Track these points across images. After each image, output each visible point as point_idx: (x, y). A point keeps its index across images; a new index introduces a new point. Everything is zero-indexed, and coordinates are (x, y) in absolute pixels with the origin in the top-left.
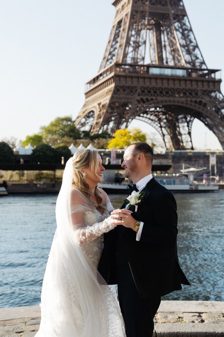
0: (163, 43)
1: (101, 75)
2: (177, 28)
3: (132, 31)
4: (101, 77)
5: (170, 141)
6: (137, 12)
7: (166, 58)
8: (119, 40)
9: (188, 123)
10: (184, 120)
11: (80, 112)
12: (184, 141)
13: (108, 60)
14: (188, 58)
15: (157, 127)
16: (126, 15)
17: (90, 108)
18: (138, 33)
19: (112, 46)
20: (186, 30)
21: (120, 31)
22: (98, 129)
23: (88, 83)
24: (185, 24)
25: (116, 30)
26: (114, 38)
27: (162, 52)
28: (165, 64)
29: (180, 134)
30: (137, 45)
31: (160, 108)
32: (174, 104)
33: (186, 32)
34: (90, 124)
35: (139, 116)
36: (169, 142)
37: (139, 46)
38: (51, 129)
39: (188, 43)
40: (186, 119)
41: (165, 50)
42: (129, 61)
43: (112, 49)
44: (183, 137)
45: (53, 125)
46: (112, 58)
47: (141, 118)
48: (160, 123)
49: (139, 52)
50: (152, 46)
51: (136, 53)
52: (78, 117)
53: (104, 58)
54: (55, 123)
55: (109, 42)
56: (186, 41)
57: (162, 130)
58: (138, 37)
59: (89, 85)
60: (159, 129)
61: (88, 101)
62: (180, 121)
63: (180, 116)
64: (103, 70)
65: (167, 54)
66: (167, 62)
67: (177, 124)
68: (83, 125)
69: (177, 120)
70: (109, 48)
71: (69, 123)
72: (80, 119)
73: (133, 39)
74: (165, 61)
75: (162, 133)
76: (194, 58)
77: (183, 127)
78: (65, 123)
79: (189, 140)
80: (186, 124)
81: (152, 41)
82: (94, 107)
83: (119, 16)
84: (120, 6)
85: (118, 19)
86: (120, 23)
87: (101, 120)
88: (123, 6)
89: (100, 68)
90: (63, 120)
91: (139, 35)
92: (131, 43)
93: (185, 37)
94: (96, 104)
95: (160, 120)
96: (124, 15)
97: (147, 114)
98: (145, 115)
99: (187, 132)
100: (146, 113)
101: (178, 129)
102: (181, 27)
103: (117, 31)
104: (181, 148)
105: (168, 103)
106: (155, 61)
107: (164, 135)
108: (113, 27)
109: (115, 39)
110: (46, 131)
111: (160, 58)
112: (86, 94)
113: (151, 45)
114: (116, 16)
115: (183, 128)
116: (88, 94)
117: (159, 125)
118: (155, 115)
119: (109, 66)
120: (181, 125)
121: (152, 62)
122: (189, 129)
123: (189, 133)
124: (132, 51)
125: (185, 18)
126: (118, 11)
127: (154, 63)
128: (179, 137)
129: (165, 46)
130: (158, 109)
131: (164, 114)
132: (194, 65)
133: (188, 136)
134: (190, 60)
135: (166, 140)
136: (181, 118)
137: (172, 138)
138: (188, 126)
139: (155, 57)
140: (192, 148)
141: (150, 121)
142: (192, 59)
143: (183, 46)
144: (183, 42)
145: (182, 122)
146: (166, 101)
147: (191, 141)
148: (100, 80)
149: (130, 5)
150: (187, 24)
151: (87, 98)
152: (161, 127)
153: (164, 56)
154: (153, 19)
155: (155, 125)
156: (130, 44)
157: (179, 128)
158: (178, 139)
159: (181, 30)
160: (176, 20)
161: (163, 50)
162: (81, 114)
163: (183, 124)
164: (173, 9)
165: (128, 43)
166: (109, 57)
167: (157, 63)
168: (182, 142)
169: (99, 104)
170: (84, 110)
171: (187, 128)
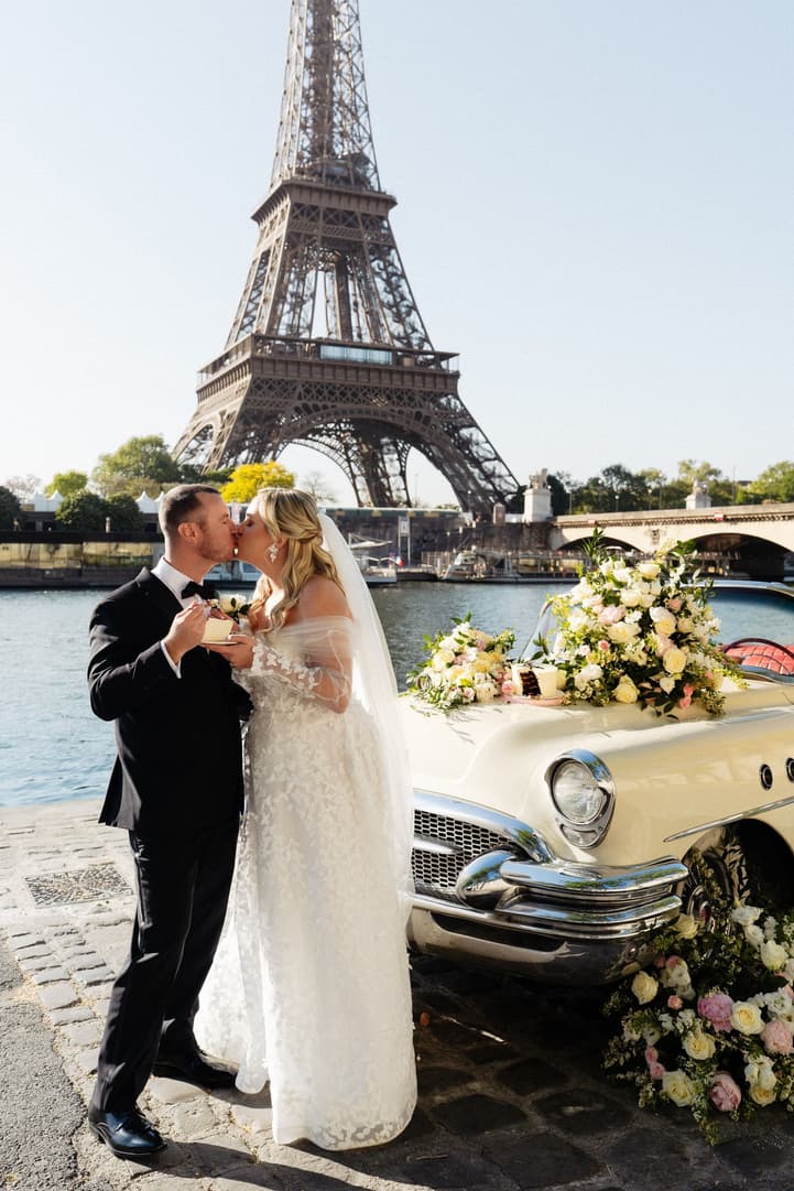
0: (352, 299)
1: (227, 356)
2: (377, 270)
3: (290, 272)
4: (228, 361)
5: (366, 487)
6: (298, 235)
7: (359, 327)
8: (263, 288)
9: (399, 455)
10: (392, 448)
11: (187, 429)
12: (393, 488)
13: (242, 328)
14: (397, 329)
15: (341, 460)
16: (278, 240)
17: (205, 420)
18: (301, 278)
19: (250, 301)
20: (395, 274)
21: (266, 271)
22: (217, 462)
23: (202, 372)
24: (392, 264)
25: (259, 269)
26: (255, 283)
27: (349, 316)
28: (356, 338)
29: (386, 476)
30: (299, 300)
31: (346, 423)
32: (376, 418)
33: (395, 279)
34: (206, 451)
35: (307, 439)
36: (364, 490)
37: (304, 302)
38: (119, 461)
39: (398, 300)
40: (396, 445)
41: (356, 311)
42: (282, 332)
43: (251, 306)
44: (392, 479)
45: (123, 453)
46: (251, 324)
47: (308, 442)
48: (346, 453)
49: (302, 314)
50: (331, 304)
51: (297, 316)
52: (182, 438)
53: (235, 324)
54: (127, 449)
55: (245, 292)
56: (394, 296)
57: (350, 466)
58: (301, 285)
59: (204, 375)
60: (346, 464)
61: (202, 407)
62: (385, 450)
63: (385, 440)
64: (233, 345)
65: (359, 320)
66: (360, 336)
67: (379, 456)
68: (193, 453)
69: (380, 447)
70: (245, 303)
71: (158, 449)
72: (186, 441)
73: (291, 288)
74: (355, 334)
75: (351, 471)
76: (410, 331)
77: (391, 460)
78: (149, 449)
79: (403, 487)
80: (396, 456)
81: (329, 293)
82: (213, 418)
83: (265, 240)
84: (267, 223)
85: (263, 248)
86: (266, 255)
87: (224, 445)
88: (272, 223)
89: (228, 342)
90: (144, 443)
91: (303, 280)
92: (288, 296)
93: (392, 288)
94: (216, 414)
95: (347, 447)
96: (274, 241)
97: (322, 435)
98: (317, 437)
99: (398, 472)
100: (319, 432)
101: (381, 465)
102: (385, 269)
103: (262, 272)
104: (386, 500)
105: (365, 416)
106: (336, 332)
107: (354, 477)
108: (254, 262)
109: (257, 287)
110: (109, 465)
111: (346, 328)
112: (198, 392)
113: (328, 301)
114: (260, 241)
115: (391, 464)
116: (203, 392)
117: (345, 457)
118: (339, 438)
119: (244, 336)
120: (386, 457)
121: (330, 334)
122: (401, 466)
123: (403, 474)
124: (289, 312)
125: (393, 252)
126: (263, 231)
127: (333, 336)
128: (384, 481)
129: (356, 304)
130: (342, 425)
131: (354, 435)
132: (409, 344)
133: (400, 479)
134: (402, 334)
135: (358, 487)
136: (387, 444)
137: (368, 482)
138: (399, 460)
139: (336, 325)
140: (408, 503)
141: (327, 449)
142: (405, 331)
143: (390, 307)
144: (389, 298)
145: (389, 451)
146: (360, 412)
147: (406, 489)
148: (225, 366)
149: (285, 223)
150: (397, 263)
151: (200, 400)
152: (348, 460)
153: (354, 323)
154: (333, 251)
155: (336, 456)
156: (285, 298)
157: (384, 463)
158: (382, 484)
159: (384, 276)
160: (376, 256)
161: (352, 312)
162: (190, 431)
163: (390, 456)
164: (369, 234)
165: (280, 297)
166: (246, 321)
167: (340, 338)
168: (389, 489)
169: (222, 414)
170: (195, 423)
171: (397, 463)
